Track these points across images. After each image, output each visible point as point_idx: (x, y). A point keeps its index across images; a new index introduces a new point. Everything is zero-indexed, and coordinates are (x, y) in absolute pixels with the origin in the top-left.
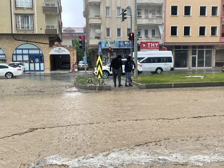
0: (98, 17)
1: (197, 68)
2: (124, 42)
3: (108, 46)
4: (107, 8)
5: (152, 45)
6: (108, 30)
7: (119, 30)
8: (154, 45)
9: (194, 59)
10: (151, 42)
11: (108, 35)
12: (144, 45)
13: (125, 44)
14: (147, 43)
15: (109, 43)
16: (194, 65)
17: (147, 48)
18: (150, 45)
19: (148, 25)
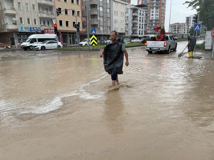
0: (13, 9)
1: (72, 45)
2: (33, 28)
3: (23, 30)
4: (19, 3)
5: (51, 31)
6: (21, 19)
7: (28, 19)
8: (52, 31)
9: (70, 40)
10: (50, 29)
11: (21, 22)
12: (47, 31)
13: (34, 30)
14: (48, 29)
15: (23, 28)
16: (71, 43)
17: (48, 32)
18: (50, 31)
19: (46, 18)
